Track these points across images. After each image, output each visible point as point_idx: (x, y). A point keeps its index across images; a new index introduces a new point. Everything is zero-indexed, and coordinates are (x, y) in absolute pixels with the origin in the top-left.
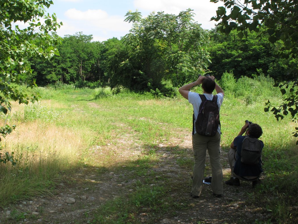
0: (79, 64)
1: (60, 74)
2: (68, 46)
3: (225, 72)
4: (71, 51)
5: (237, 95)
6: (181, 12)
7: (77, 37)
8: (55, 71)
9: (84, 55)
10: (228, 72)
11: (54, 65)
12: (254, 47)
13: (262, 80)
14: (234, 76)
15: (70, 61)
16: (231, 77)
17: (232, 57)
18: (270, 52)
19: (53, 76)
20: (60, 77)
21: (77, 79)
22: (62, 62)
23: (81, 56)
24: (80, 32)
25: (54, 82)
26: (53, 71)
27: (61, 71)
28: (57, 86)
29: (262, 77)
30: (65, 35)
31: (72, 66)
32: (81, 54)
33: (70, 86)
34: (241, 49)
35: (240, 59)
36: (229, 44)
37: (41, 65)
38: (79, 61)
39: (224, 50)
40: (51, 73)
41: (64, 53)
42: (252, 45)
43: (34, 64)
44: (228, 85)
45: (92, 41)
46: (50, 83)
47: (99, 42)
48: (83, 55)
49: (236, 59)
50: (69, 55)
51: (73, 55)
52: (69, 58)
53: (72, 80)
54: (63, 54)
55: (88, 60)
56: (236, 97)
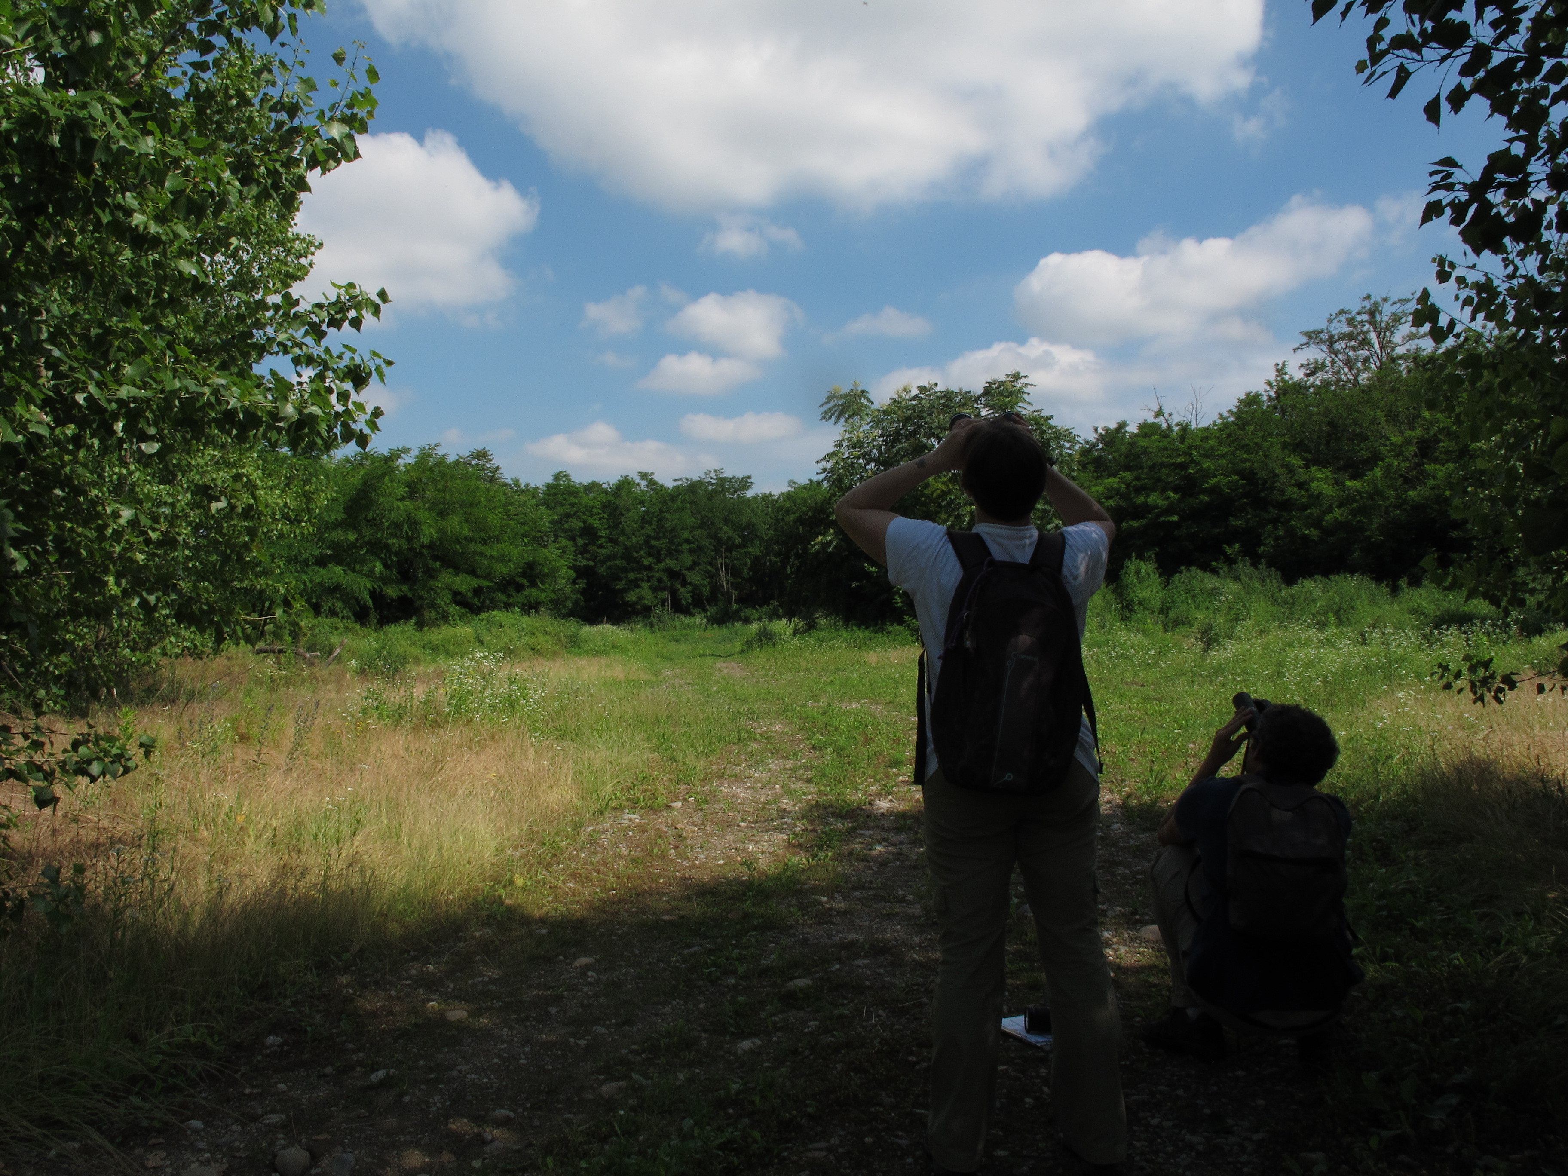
0: (715, 558)
1: (663, 589)
2: (683, 509)
3: (1130, 559)
4: (691, 521)
5: (1170, 625)
6: (990, 383)
7: (710, 483)
8: (648, 581)
9: (731, 533)
10: (1141, 557)
11: (646, 562)
12: (1212, 481)
13: (1242, 577)
14: (1157, 569)
15: (691, 551)
16: (1150, 570)
17: (1150, 513)
18: (1263, 494)
19: (644, 593)
20: (664, 595)
21: (713, 599)
22: (670, 554)
23: (721, 535)
24: (715, 471)
25: (647, 611)
26: (642, 580)
27: (665, 579)
28: (655, 621)
29: (1243, 567)
30: (675, 480)
31: (695, 564)
32: (721, 529)
33: (692, 620)
34: (1176, 490)
35: (1175, 518)
36: (1137, 478)
37: (609, 563)
38: (716, 550)
39: (1122, 496)
40: (638, 586)
41: (673, 530)
42: (1207, 475)
43: (591, 563)
44: (1141, 595)
45: (750, 494)
46: (636, 613)
47: (770, 495)
48: (726, 532)
49: (1162, 519)
50: (686, 535)
51: (697, 532)
52: (687, 541)
53: (699, 603)
54: (671, 531)
55: (743, 546)
56: (1166, 631)
